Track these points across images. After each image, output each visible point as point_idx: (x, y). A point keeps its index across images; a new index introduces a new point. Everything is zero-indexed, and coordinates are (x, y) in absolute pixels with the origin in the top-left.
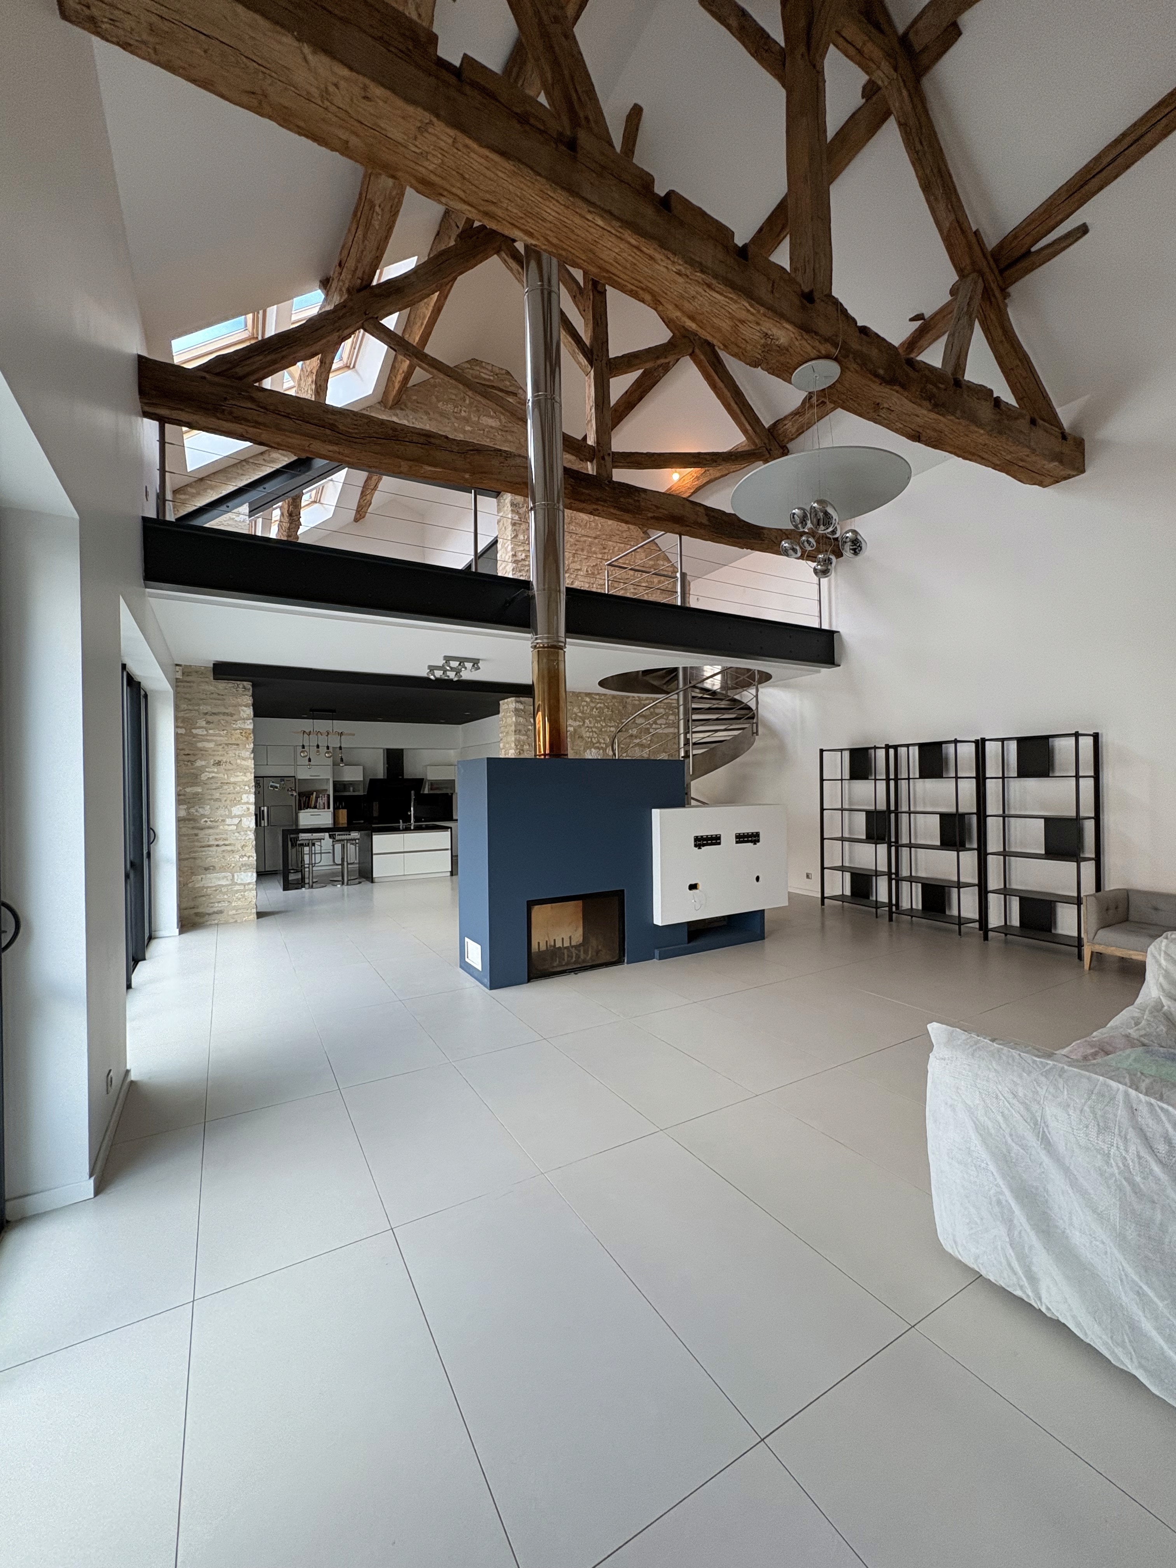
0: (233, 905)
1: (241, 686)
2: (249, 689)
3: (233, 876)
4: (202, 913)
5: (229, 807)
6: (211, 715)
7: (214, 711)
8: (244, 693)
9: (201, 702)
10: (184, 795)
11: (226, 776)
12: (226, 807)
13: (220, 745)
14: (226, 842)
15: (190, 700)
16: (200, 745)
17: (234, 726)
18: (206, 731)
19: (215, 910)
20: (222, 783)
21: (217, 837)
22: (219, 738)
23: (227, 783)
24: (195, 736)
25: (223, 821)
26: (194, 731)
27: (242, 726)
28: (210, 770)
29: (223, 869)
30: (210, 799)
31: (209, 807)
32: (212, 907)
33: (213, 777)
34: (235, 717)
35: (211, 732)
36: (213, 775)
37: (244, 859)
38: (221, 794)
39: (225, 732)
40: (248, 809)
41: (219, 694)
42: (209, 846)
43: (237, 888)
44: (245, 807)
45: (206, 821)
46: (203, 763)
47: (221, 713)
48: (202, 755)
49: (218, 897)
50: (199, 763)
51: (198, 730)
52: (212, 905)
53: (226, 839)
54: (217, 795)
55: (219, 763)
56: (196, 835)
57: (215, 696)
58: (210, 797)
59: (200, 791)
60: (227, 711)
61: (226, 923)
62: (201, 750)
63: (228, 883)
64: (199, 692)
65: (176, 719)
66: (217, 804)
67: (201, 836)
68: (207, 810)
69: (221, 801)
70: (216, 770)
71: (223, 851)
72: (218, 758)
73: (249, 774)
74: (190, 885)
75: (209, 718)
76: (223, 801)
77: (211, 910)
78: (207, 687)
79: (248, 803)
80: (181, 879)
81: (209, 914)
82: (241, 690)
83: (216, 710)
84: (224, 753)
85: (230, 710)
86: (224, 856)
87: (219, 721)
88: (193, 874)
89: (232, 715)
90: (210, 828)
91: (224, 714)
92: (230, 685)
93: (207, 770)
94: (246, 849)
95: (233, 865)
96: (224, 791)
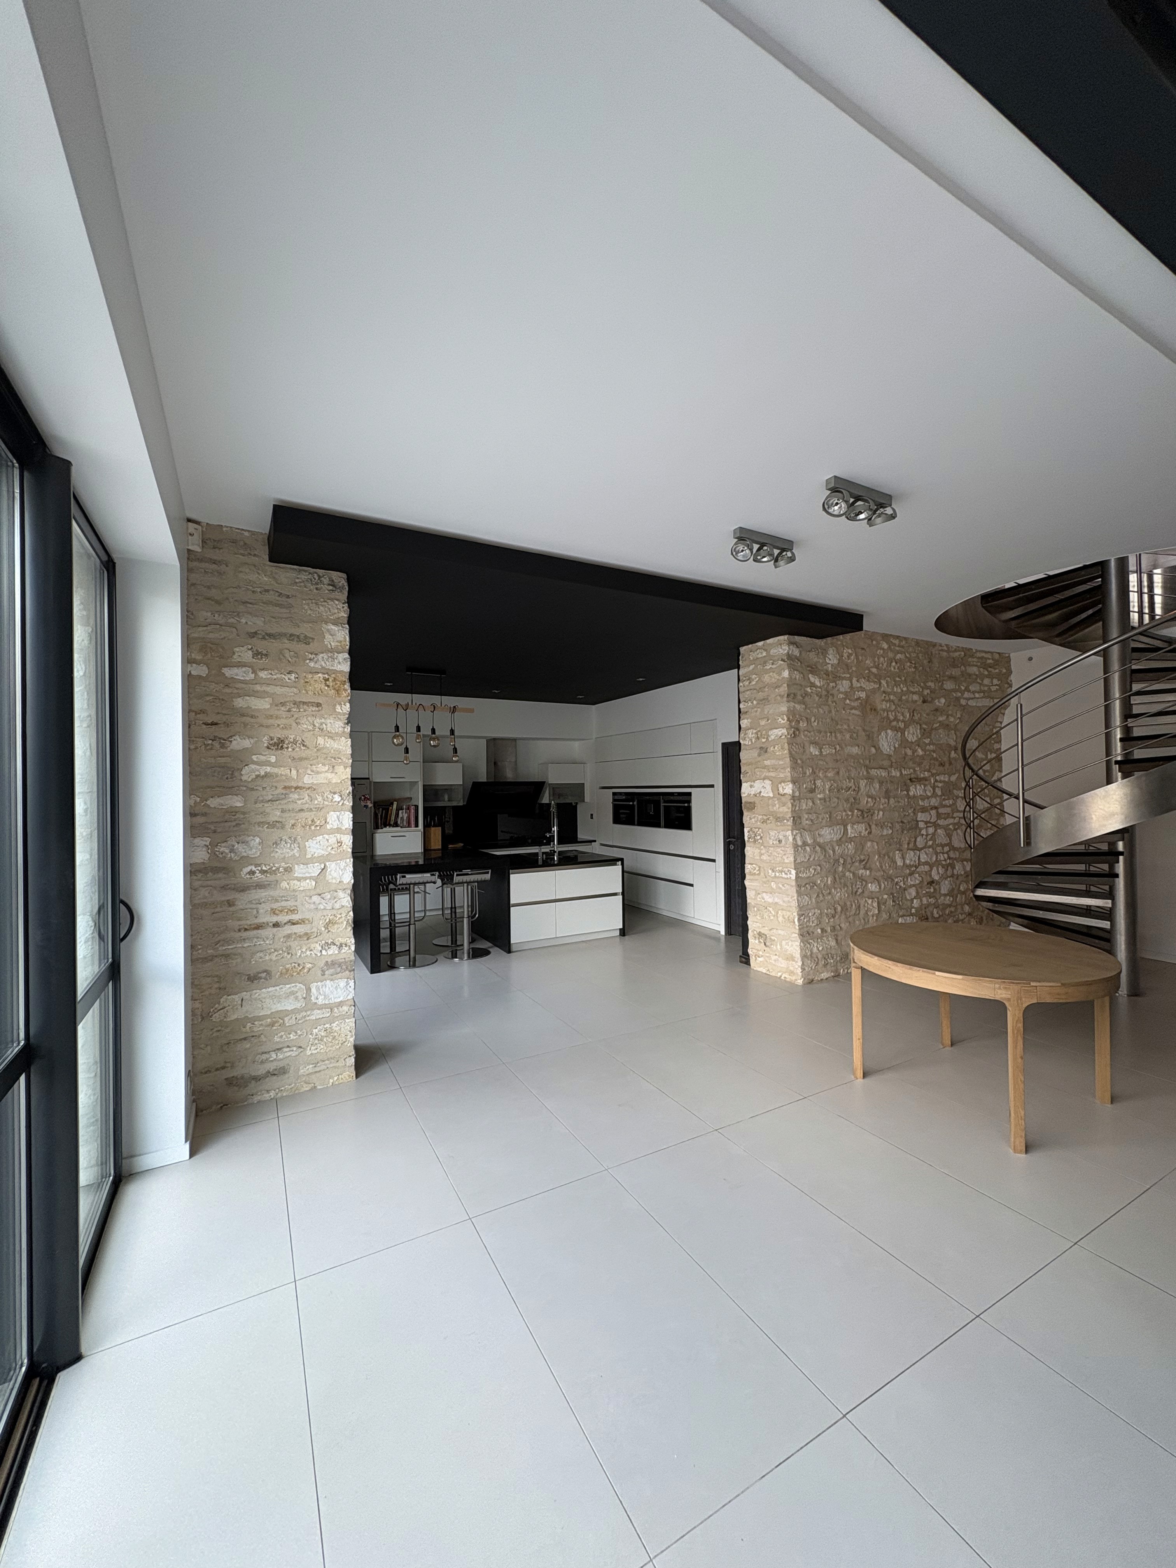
0: (308, 1053)
1: (326, 581)
2: (343, 587)
3: (309, 990)
4: (242, 1077)
5: (299, 839)
6: (264, 638)
7: (270, 631)
8: (333, 595)
9: (241, 608)
10: (205, 814)
11: (294, 772)
12: (295, 839)
13: (283, 704)
14: (295, 917)
15: (218, 603)
16: (239, 703)
17: (312, 664)
18: (254, 672)
19: (271, 1067)
20: (285, 788)
21: (275, 906)
22: (278, 690)
23: (296, 788)
24: (229, 683)
25: (288, 870)
26: (228, 672)
27: (328, 665)
28: (263, 758)
29: (287, 976)
30: (260, 824)
31: (258, 840)
32: (262, 1062)
33: (267, 775)
34: (313, 646)
35: (263, 675)
36: (268, 769)
37: (330, 952)
38: (283, 811)
39: (293, 676)
40: (340, 843)
41: (280, 595)
42: (258, 927)
43: (317, 1014)
44: (333, 839)
45: (252, 873)
46: (247, 743)
47: (285, 635)
48: (245, 725)
49: (276, 1039)
50: (239, 743)
51: (235, 670)
52: (264, 1057)
53: (293, 911)
54: (275, 815)
55: (279, 745)
56: (230, 903)
57: (271, 597)
58: (260, 818)
59: (239, 804)
60: (297, 631)
61: (295, 1097)
62: (243, 715)
63: (298, 1005)
64: (238, 587)
65: (188, 643)
66: (276, 834)
67: (240, 905)
68: (253, 846)
69: (283, 827)
70: (273, 759)
71: (288, 936)
72: (277, 734)
73: (340, 769)
74: (216, 1017)
75: (262, 645)
76: (288, 826)
77: (261, 1070)
78: (253, 577)
79: (338, 830)
80: (197, 1005)
81: (257, 1079)
82: (326, 588)
83: (274, 629)
84: (291, 721)
85: (304, 629)
86: (289, 948)
87: (281, 652)
88: (224, 990)
89: (307, 640)
90: (260, 886)
91: (291, 637)
92: (305, 574)
93: (254, 758)
94: (334, 929)
95: (309, 966)
96: (290, 807)
